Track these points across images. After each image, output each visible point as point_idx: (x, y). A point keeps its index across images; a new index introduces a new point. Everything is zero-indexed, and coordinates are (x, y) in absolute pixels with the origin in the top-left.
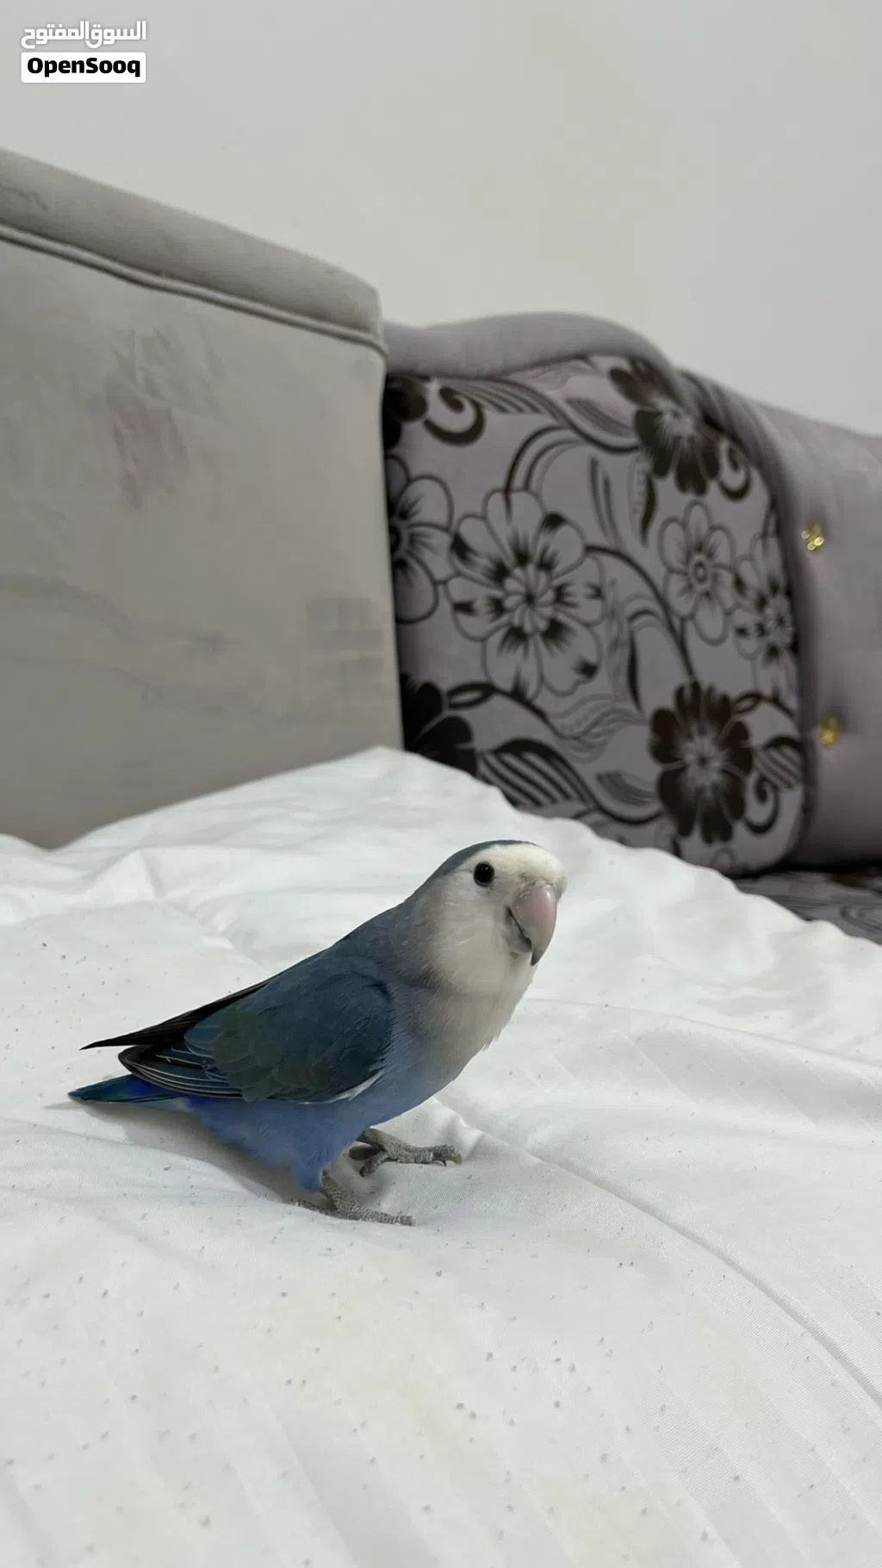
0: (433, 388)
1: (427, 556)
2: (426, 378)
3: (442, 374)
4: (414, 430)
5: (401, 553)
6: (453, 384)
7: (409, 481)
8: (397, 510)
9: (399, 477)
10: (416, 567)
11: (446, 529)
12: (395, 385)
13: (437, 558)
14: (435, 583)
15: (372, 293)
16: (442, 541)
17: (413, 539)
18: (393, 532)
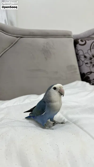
0: (79, 40)
1: (81, 59)
2: (79, 39)
3: (81, 38)
4: (78, 45)
5: (78, 59)
6: (82, 39)
7: (78, 51)
8: (77, 54)
9: (77, 51)
10: (80, 60)
11: (83, 55)
12: (75, 41)
13: (82, 59)
14: (83, 61)
15: (71, 32)
16: (83, 57)
17: (79, 57)
18: (77, 57)
